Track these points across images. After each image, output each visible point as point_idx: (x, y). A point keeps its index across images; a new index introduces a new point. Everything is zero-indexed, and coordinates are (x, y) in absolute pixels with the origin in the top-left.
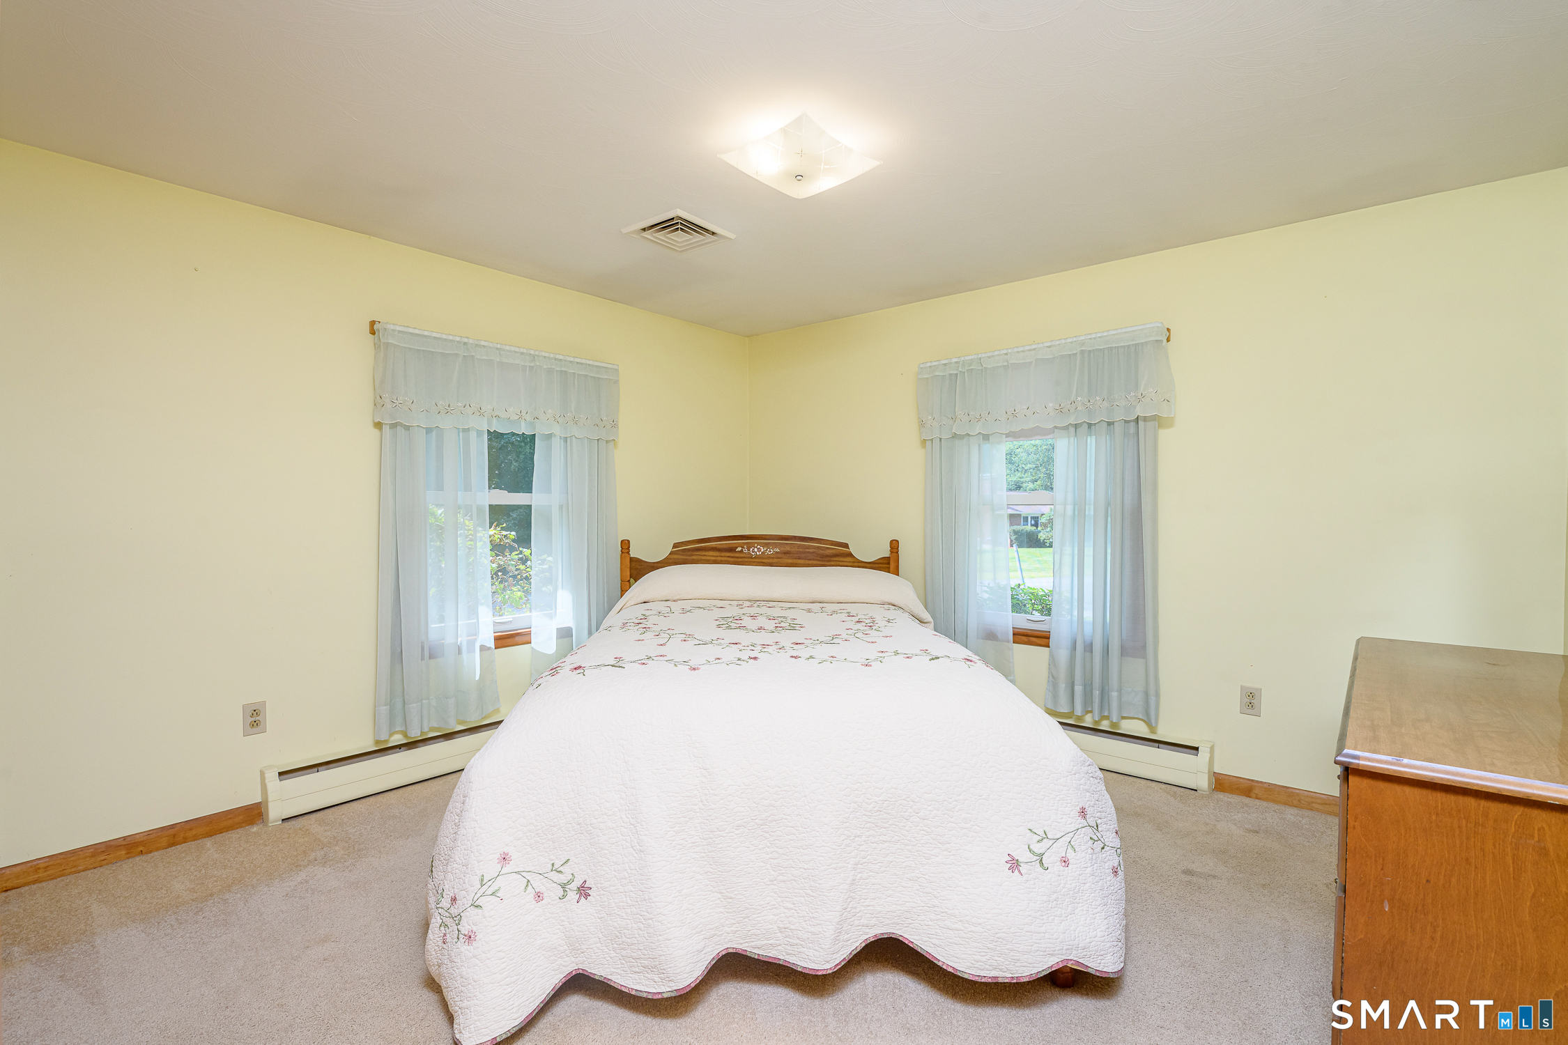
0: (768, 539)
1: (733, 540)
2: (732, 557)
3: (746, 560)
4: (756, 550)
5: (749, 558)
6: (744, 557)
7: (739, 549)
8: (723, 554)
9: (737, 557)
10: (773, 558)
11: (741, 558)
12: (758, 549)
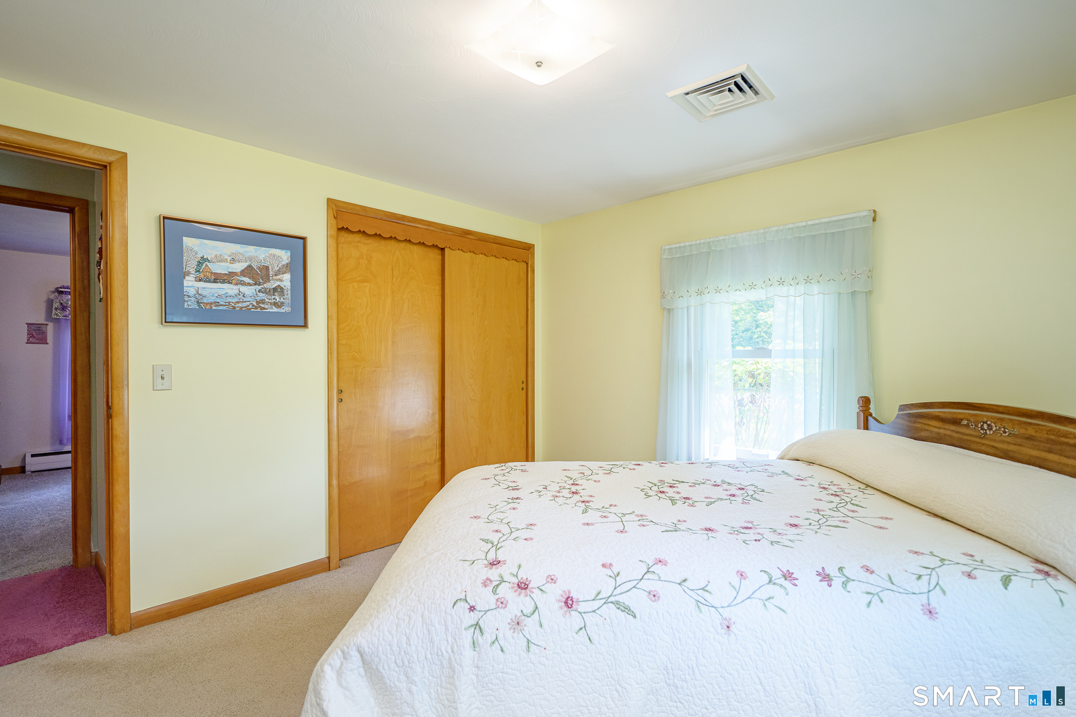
0: (1002, 413)
1: (958, 408)
2: (957, 432)
3: (973, 439)
4: (985, 426)
5: (976, 436)
6: (971, 435)
7: (965, 422)
8: (947, 426)
9: (963, 434)
10: (1008, 443)
11: (967, 435)
12: (989, 425)
